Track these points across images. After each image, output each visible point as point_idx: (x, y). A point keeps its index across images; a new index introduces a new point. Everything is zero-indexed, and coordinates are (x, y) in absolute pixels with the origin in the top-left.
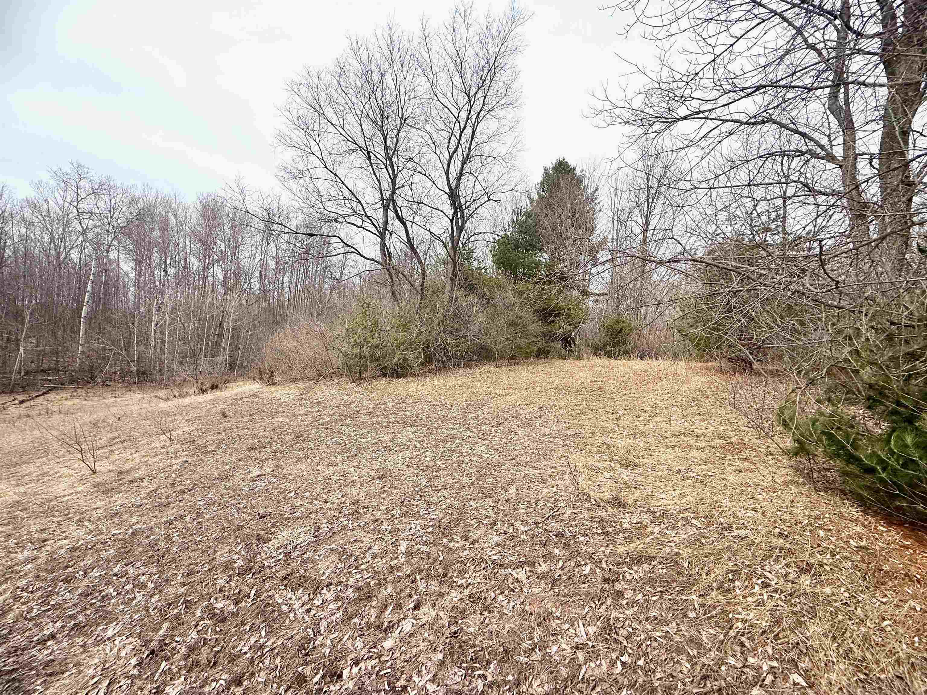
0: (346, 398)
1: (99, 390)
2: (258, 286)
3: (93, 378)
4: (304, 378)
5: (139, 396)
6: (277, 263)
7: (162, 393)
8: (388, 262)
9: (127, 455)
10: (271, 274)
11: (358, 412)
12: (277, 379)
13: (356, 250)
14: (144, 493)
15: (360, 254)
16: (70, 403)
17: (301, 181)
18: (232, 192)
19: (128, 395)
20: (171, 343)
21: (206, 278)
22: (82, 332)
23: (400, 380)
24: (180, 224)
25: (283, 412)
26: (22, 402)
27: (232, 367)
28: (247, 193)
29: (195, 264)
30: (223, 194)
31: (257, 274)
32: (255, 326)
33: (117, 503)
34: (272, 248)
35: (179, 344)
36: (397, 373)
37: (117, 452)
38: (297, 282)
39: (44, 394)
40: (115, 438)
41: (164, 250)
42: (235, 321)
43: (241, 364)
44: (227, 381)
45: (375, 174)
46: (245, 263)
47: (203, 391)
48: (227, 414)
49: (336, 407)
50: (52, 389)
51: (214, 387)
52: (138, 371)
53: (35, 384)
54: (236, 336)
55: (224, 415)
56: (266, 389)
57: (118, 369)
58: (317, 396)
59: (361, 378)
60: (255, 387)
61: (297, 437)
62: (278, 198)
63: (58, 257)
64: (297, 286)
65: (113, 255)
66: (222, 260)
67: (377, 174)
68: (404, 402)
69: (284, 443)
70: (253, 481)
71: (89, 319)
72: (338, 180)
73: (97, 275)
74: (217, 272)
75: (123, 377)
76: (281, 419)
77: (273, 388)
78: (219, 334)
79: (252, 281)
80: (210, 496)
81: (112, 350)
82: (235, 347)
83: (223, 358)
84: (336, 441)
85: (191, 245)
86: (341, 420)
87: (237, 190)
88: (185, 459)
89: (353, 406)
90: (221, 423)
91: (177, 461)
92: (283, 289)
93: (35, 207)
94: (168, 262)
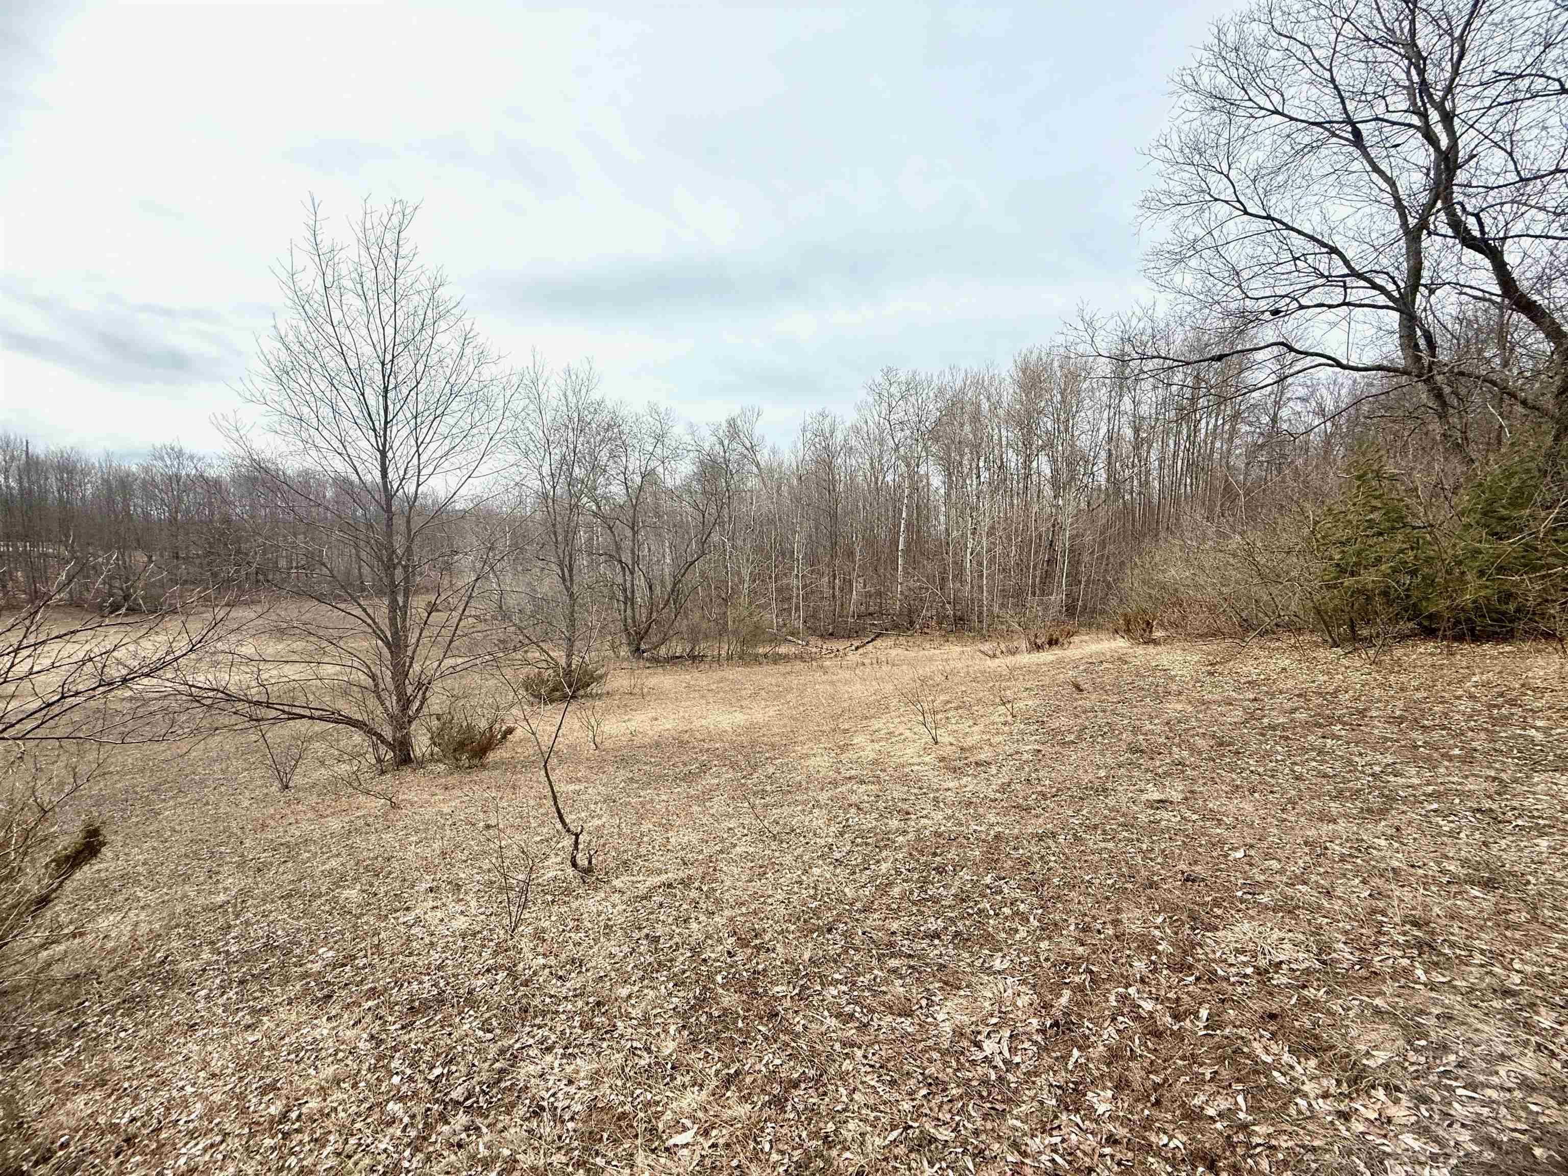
0: (1322, 678)
1: (919, 639)
2: (1105, 476)
3: (912, 623)
4: (1215, 634)
5: (958, 649)
6: (1137, 430)
7: (987, 647)
8: (1426, 361)
9: (964, 727)
10: (1126, 448)
11: (1362, 713)
12: (1158, 634)
13: (1329, 358)
14: (996, 783)
15: (1339, 364)
16: (893, 652)
17: (1193, 263)
18: (1075, 333)
19: (947, 647)
20: (991, 576)
21: (1027, 476)
22: (900, 568)
23: (1486, 647)
24: (994, 408)
25: (1180, 693)
26: (857, 648)
27: (1071, 610)
28: (1097, 326)
29: (1013, 460)
30: (1060, 340)
31: (1103, 455)
32: (1103, 545)
33: (968, 789)
34: (1127, 404)
35: (999, 577)
36: (1472, 630)
37: (953, 721)
38: (1175, 455)
39: (873, 640)
40: (948, 702)
41: (976, 448)
42: (1072, 538)
43: (1085, 607)
44: (1070, 634)
45: (1376, 169)
46: (1083, 442)
47: (1039, 648)
48: (1083, 687)
49: (1299, 696)
50: (878, 635)
51: (1052, 642)
52: (954, 615)
53: (865, 629)
54: (1075, 563)
55: (1078, 688)
56: (1140, 650)
57: (934, 613)
58: (1249, 669)
59: (1354, 638)
60: (1120, 644)
61: (1221, 745)
62: (1150, 312)
63: (876, 483)
64: (1175, 462)
65: (922, 470)
66: (1049, 445)
67: (1384, 166)
68: (1513, 703)
69: (1192, 749)
70: (1152, 807)
71: (907, 550)
72: (1279, 226)
73: (910, 496)
74: (1043, 465)
75: (940, 623)
76: (1179, 707)
77: (1151, 649)
78: (1048, 561)
79: (1095, 468)
80: (1084, 812)
81: (927, 589)
82: (1074, 579)
83: (1057, 598)
84: (1314, 769)
85: (1008, 434)
86: (1320, 726)
87: (1081, 326)
88: (1036, 747)
89: (1343, 697)
90: (1076, 700)
91: (1027, 748)
92: (1148, 472)
93: (857, 431)
94: (981, 464)
